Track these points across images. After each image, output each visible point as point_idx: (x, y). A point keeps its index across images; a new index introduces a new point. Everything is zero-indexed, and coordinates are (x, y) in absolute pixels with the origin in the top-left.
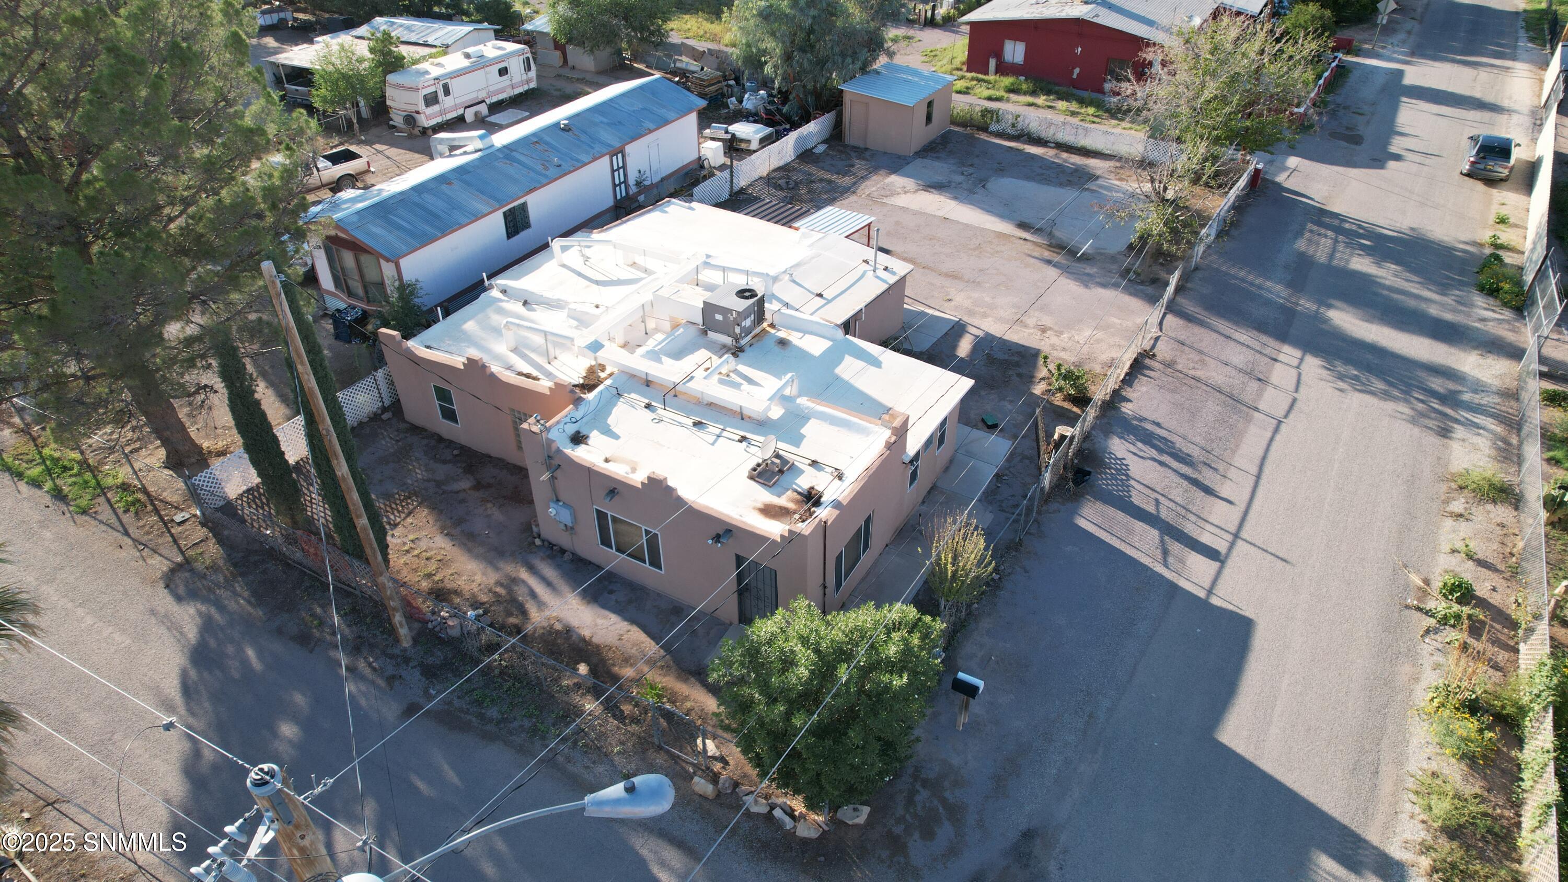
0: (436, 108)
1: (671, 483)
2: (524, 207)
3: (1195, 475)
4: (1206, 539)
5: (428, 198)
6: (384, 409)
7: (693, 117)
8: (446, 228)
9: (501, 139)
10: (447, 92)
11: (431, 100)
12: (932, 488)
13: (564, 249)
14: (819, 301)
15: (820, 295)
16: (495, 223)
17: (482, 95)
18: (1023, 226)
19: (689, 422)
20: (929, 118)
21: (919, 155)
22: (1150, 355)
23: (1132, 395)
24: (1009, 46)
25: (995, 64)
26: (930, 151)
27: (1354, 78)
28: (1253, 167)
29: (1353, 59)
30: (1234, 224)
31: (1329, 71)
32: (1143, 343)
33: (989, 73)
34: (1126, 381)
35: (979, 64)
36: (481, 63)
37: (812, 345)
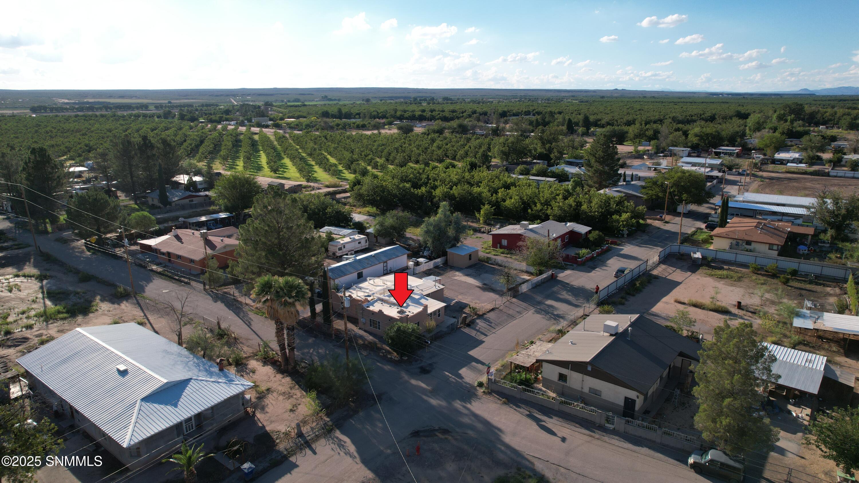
0: (341, 251)
1: (383, 311)
2: (362, 272)
5: (342, 268)
7: (406, 256)
8: (345, 275)
9: (358, 258)
10: (344, 247)
11: (340, 249)
12: (439, 325)
13: (370, 280)
15: (423, 290)
16: (355, 275)
17: (353, 249)
18: (484, 284)
20: (470, 259)
21: (466, 268)
22: (497, 308)
23: (488, 314)
24: (503, 241)
25: (498, 245)
26: (470, 267)
27: (610, 252)
28: (550, 273)
29: (615, 246)
30: (539, 285)
31: (600, 250)
32: (497, 306)
33: (497, 248)
34: (488, 312)
35: (494, 245)
36: (354, 240)
37: (417, 297)
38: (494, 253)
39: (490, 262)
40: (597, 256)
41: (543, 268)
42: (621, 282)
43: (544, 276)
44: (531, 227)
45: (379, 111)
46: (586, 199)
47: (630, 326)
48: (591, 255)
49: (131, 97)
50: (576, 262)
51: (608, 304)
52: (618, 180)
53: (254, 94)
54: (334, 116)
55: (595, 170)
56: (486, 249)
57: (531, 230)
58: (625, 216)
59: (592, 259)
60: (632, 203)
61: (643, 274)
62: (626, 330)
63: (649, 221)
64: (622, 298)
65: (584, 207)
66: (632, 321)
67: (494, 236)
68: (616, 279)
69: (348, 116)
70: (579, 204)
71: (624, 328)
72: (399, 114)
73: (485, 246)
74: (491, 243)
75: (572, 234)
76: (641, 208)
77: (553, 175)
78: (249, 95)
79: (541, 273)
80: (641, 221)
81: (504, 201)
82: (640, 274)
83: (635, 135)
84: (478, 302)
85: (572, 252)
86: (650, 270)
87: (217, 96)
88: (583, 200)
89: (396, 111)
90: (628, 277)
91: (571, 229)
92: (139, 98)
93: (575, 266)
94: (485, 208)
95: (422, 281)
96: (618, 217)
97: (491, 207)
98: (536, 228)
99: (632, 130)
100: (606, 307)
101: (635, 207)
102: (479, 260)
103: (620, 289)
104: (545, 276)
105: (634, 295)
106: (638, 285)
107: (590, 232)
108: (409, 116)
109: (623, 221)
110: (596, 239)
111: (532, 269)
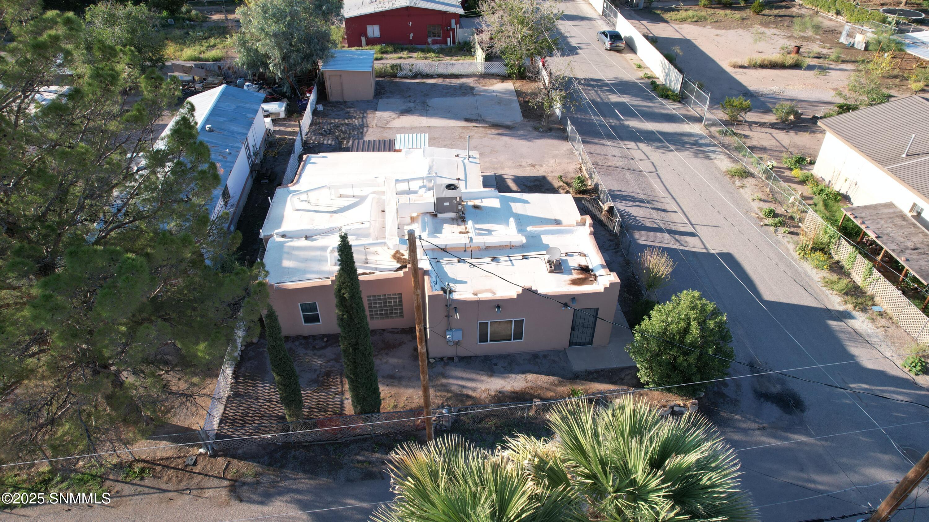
3: (653, 206)
4: (682, 229)
19: (489, 260)
21: (377, 98)
24: (370, 28)
25: (363, 39)
39: (400, 74)
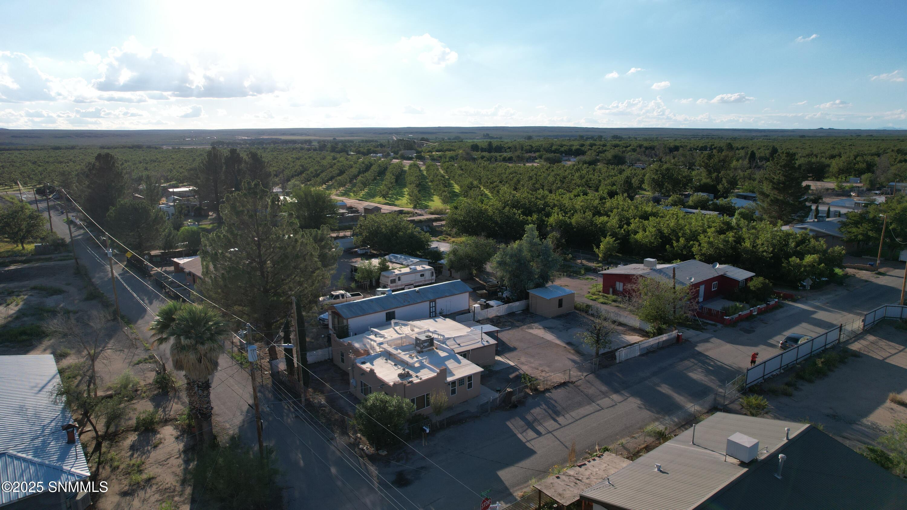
1: (375, 371)
2: (394, 312)
5: (364, 305)
6: (329, 359)
7: (467, 294)
8: (365, 314)
10: (399, 279)
11: (393, 281)
12: (466, 401)
13: (395, 323)
14: (457, 346)
15: (459, 344)
16: (383, 315)
18: (569, 344)
19: (393, 364)
20: (560, 305)
21: (553, 318)
22: (572, 383)
23: (554, 391)
24: (618, 284)
25: (611, 290)
26: (559, 317)
27: (781, 310)
28: (675, 333)
29: (790, 303)
30: (653, 352)
31: (764, 305)
32: (574, 379)
33: (609, 294)
34: (555, 388)
35: (605, 290)
36: (414, 271)
37: (442, 354)
38: (602, 300)
39: (590, 312)
40: (758, 314)
41: (664, 326)
42: (790, 357)
43: (664, 337)
44: (659, 267)
45: (534, 145)
46: (752, 234)
47: (783, 449)
48: (748, 311)
49: (301, 134)
50: (722, 321)
51: (760, 394)
52: (807, 216)
53: (417, 132)
54: (483, 150)
55: (772, 200)
56: (594, 294)
57: (660, 271)
58: (809, 259)
59: (750, 317)
60: (822, 242)
61: (833, 348)
62: (773, 457)
63: (850, 271)
64: (788, 384)
65: (747, 244)
66: (791, 437)
67: (607, 277)
68: (781, 352)
69: (499, 149)
70: (739, 240)
71: (772, 450)
72: (554, 148)
73: (593, 290)
74: (601, 287)
75: (723, 279)
76: (837, 248)
77: (716, 208)
78: (411, 133)
79: (660, 332)
80: (837, 270)
81: (636, 233)
82: (828, 347)
83: (840, 169)
84: (547, 369)
85: (717, 306)
86: (847, 342)
87: (380, 134)
88: (747, 236)
89: (552, 145)
90: (804, 351)
91: (721, 273)
92: (308, 135)
93: (720, 326)
94: (607, 242)
95: (469, 330)
96: (798, 260)
97: (615, 241)
98: (667, 268)
99: (835, 165)
100: (754, 400)
101: (828, 248)
102: (576, 308)
103: (789, 369)
104: (664, 339)
105: (810, 381)
106: (820, 365)
107: (751, 279)
108: (565, 151)
109: (805, 266)
110: (758, 289)
111: (649, 328)
